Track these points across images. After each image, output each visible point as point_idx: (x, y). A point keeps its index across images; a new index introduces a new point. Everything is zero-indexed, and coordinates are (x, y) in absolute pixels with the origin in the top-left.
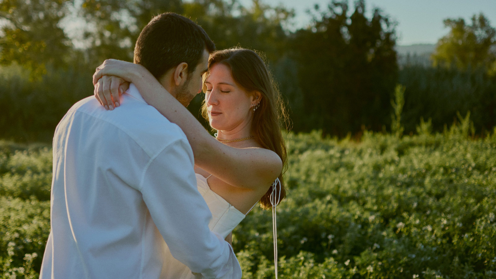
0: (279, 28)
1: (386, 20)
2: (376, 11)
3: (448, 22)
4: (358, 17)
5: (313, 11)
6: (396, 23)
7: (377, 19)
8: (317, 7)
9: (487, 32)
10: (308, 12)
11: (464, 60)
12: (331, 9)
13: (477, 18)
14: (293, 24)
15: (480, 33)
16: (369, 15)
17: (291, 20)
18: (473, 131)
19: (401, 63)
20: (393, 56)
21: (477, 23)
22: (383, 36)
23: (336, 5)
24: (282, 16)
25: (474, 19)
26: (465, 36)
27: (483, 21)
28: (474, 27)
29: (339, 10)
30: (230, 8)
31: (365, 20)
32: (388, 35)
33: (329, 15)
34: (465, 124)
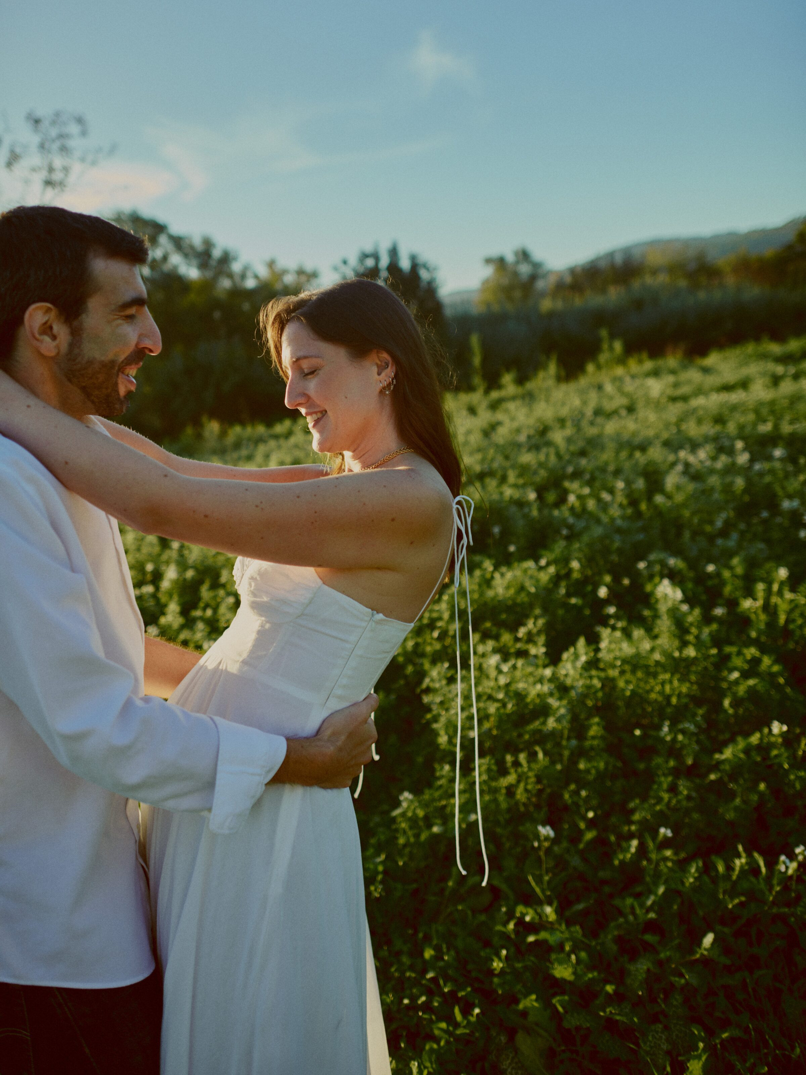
1: (425, 266)
2: (413, 259)
3: (488, 261)
4: (393, 268)
5: (342, 267)
6: (435, 269)
7: (415, 266)
8: (345, 262)
9: (531, 266)
10: (336, 269)
11: (511, 299)
12: (361, 262)
13: (519, 252)
15: (524, 269)
16: (405, 264)
17: (315, 282)
18: (563, 373)
19: (448, 312)
20: (438, 305)
21: (520, 257)
22: (423, 284)
23: (366, 256)
24: (303, 278)
25: (515, 254)
26: (509, 274)
27: (524, 255)
28: (517, 262)
29: (370, 263)
30: (243, 276)
31: (402, 271)
32: (429, 283)
33: (361, 270)
34: (552, 368)
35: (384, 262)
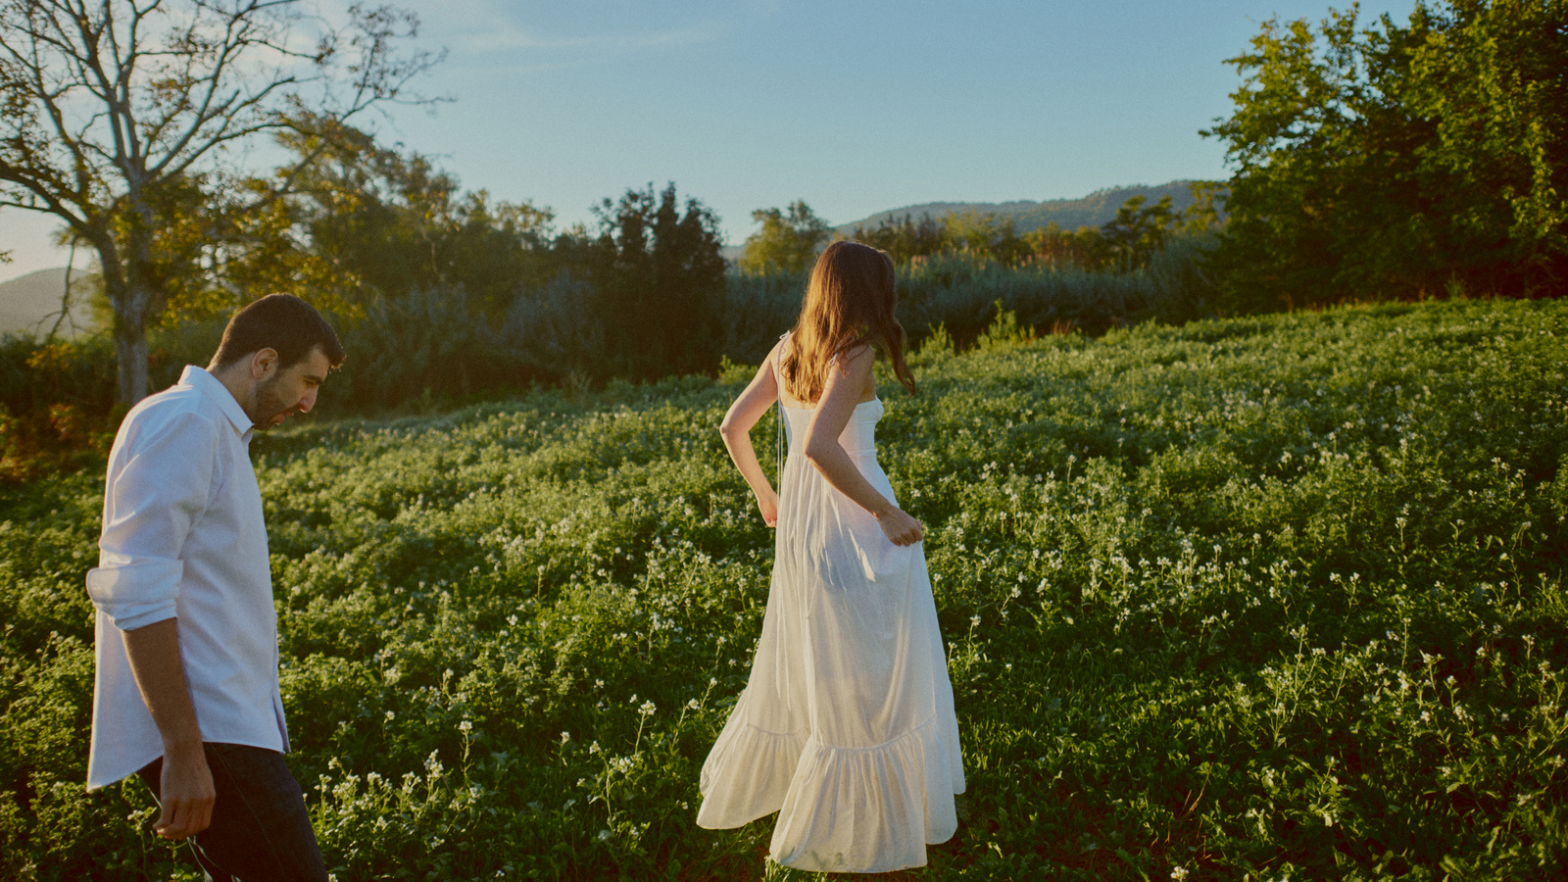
0: (532, 237)
1: (708, 216)
2: (693, 203)
3: (758, 214)
4: (668, 210)
5: (603, 209)
6: (719, 220)
7: (693, 215)
8: (608, 203)
9: (810, 225)
10: (597, 210)
11: (783, 262)
12: (626, 205)
13: (796, 206)
14: (550, 230)
15: (801, 226)
16: (681, 210)
17: (545, 223)
19: (729, 273)
20: (720, 264)
21: (797, 214)
22: (704, 238)
23: (634, 197)
25: (791, 209)
26: (783, 232)
27: (804, 210)
28: (793, 219)
29: (637, 206)
31: (676, 216)
32: (710, 236)
33: (625, 212)
35: (658, 204)
